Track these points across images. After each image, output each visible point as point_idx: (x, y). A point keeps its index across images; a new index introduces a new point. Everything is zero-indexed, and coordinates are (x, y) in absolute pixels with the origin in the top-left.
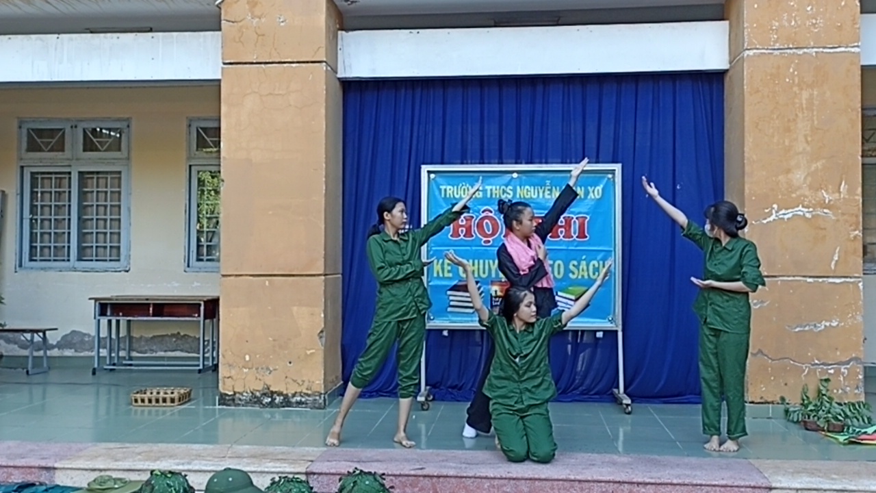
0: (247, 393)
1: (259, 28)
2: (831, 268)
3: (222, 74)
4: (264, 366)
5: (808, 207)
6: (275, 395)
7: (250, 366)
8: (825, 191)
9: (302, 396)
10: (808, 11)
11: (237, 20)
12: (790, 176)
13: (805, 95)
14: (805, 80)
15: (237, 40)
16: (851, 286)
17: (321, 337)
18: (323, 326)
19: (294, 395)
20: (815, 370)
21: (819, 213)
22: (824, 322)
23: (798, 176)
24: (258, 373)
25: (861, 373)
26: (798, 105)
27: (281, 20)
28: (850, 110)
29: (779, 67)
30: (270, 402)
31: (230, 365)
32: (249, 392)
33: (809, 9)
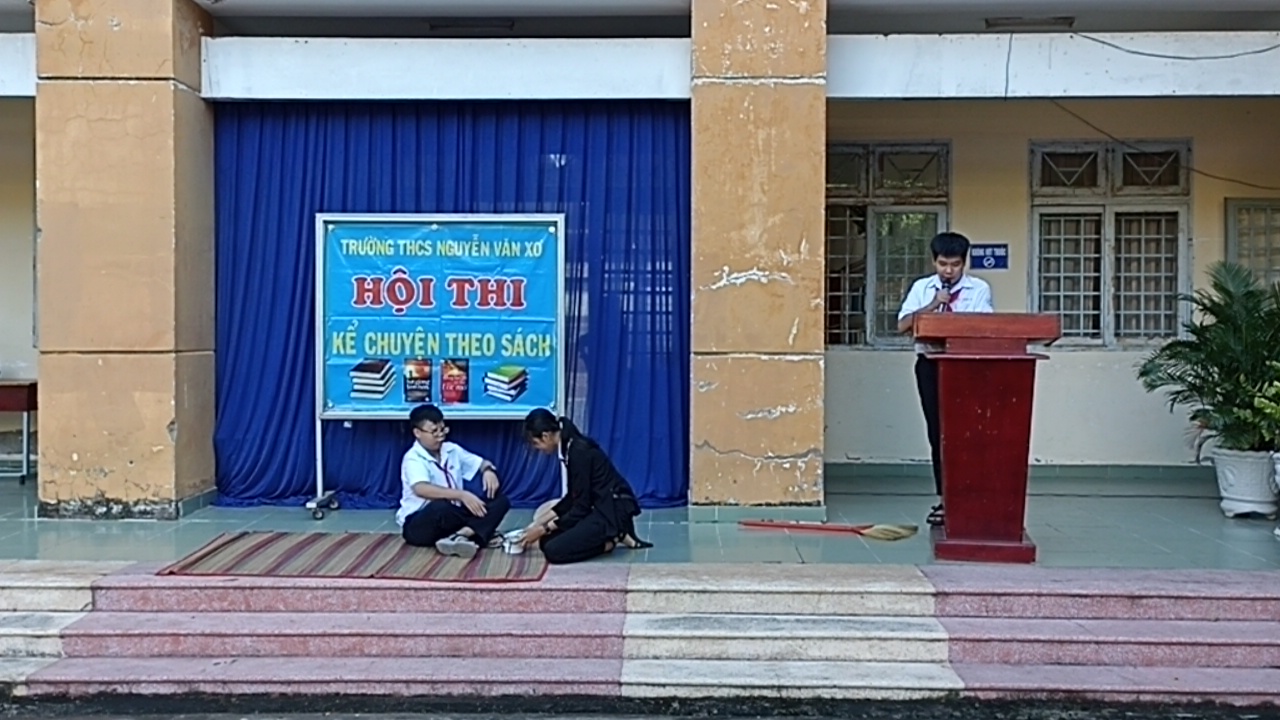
0: (75, 501)
1: (85, 32)
2: (788, 343)
3: (38, 90)
4: (97, 467)
5: (763, 270)
6: (112, 504)
7: (79, 467)
8: (785, 251)
9: (146, 504)
10: (765, 33)
11: (56, 21)
12: (744, 232)
13: (762, 134)
14: (762, 116)
15: (57, 47)
16: (811, 364)
17: (171, 431)
18: (173, 415)
19: (136, 503)
20: (768, 465)
21: (776, 277)
22: (779, 408)
23: (753, 233)
24: (89, 475)
25: (821, 467)
26: (753, 147)
27: (115, 23)
28: (812, 154)
29: (731, 100)
30: (106, 513)
31: (52, 467)
32: (77, 499)
33: (767, 29)
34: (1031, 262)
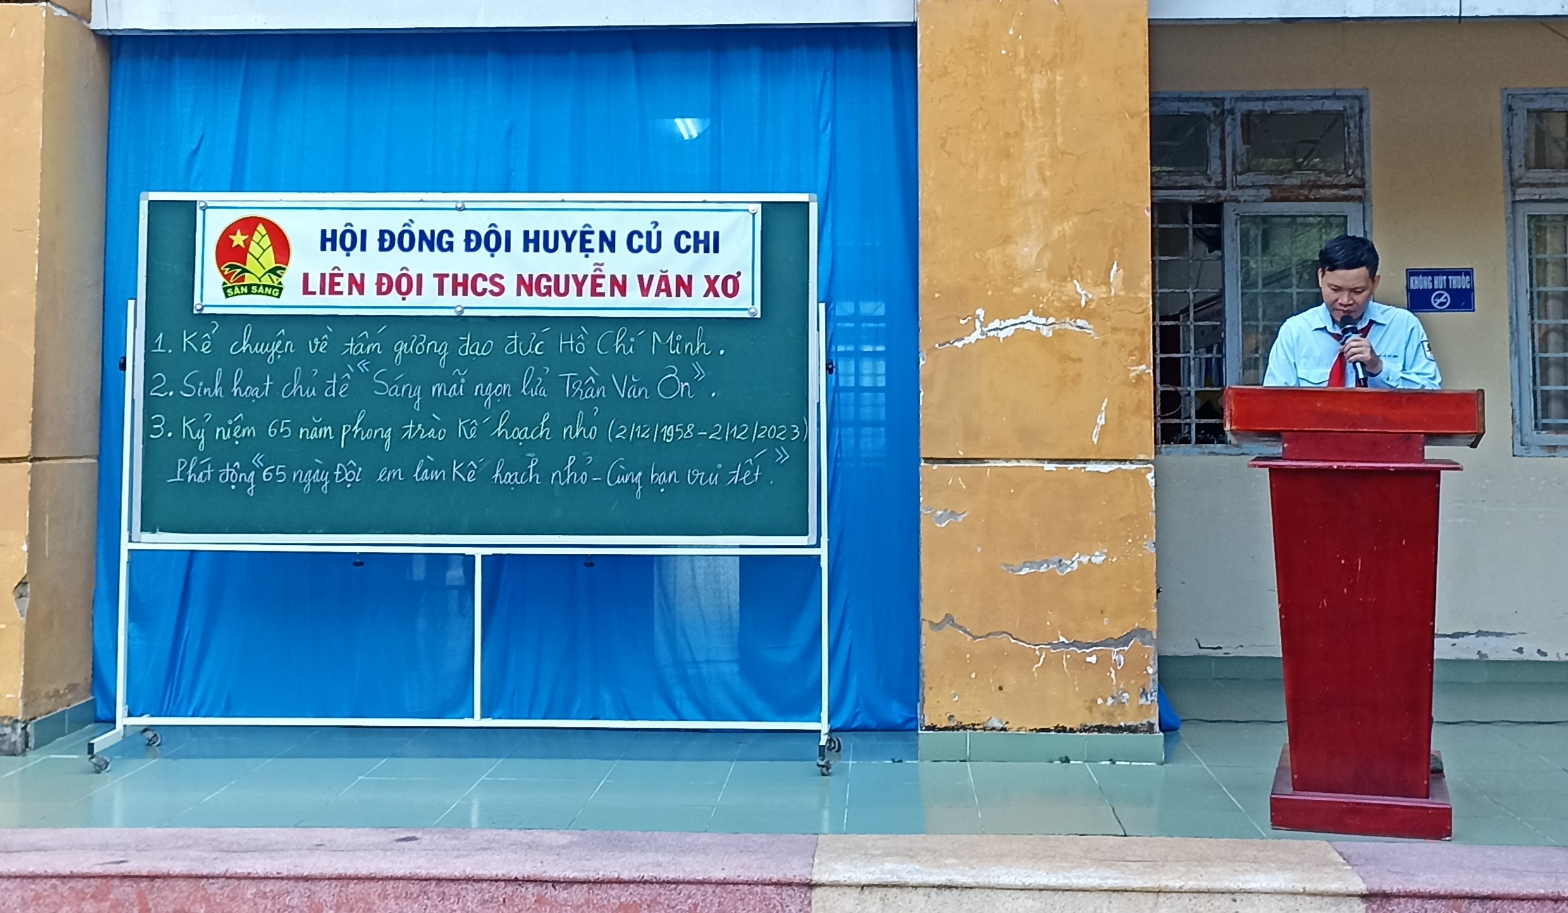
2: (1091, 441)
5: (1046, 314)
8: (1083, 281)
12: (1010, 249)
13: (1039, 82)
14: (1040, 51)
16: (1131, 478)
17: (20, 597)
18: (26, 572)
20: (1059, 658)
21: (1069, 327)
22: (1077, 555)
23: (1026, 250)
25: (1152, 663)
26: (1024, 104)
28: (1127, 115)
29: (986, 25)
34: (1516, 301)
